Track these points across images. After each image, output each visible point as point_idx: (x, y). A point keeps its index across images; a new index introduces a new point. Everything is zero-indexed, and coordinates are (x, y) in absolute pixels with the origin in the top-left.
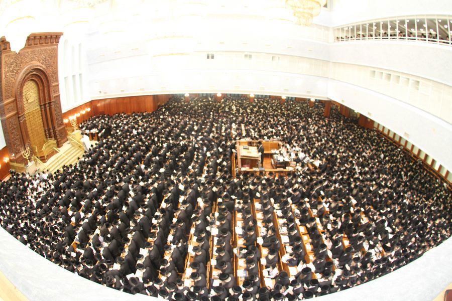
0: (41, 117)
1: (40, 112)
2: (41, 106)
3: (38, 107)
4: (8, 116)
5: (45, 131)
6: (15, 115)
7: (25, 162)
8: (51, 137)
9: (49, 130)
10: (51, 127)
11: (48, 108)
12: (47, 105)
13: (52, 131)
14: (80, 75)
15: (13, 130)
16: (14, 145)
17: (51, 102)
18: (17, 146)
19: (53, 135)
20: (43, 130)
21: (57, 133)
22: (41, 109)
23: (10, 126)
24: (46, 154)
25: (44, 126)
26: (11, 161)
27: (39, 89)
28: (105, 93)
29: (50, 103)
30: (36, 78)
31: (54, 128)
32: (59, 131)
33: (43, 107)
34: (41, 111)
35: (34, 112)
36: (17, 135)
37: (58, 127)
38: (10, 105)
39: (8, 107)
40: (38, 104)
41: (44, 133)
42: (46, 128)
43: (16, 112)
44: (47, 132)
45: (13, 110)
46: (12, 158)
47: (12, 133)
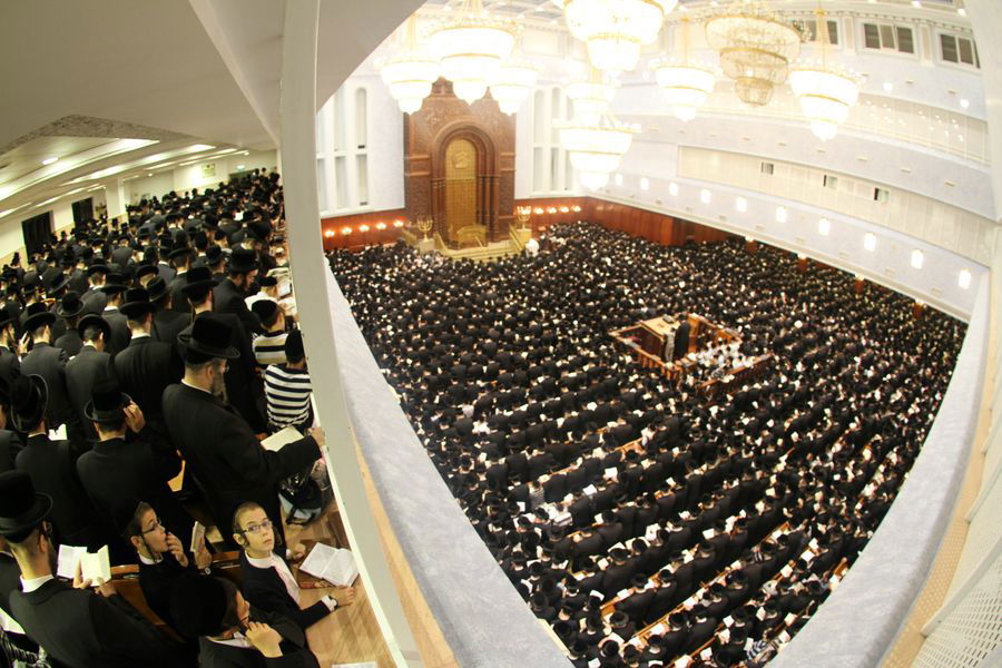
1: (475, 185)
2: (478, 177)
4: (414, 174)
5: (478, 212)
6: (427, 176)
7: (420, 235)
8: (484, 223)
9: (484, 213)
10: (488, 210)
11: (488, 184)
12: (488, 180)
13: (488, 215)
15: (418, 193)
16: (415, 211)
17: (494, 177)
18: (419, 215)
19: (488, 222)
20: (475, 210)
21: (496, 222)
22: (478, 181)
24: (461, 240)
26: (405, 228)
27: (477, 155)
29: (492, 178)
31: (492, 213)
32: (500, 220)
33: (481, 179)
34: (477, 183)
35: (463, 182)
37: (501, 214)
38: (420, 163)
39: (416, 163)
41: (475, 215)
42: (480, 210)
43: (428, 173)
44: (480, 215)
45: (424, 169)
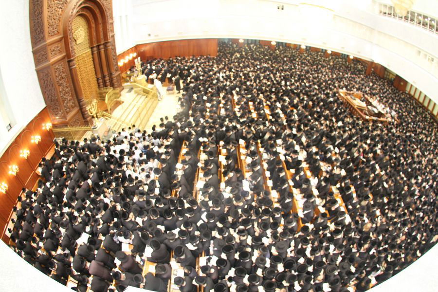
0: (92, 63)
1: (91, 56)
2: (92, 48)
3: (89, 50)
4: (52, 60)
5: (98, 80)
6: (64, 58)
8: (105, 86)
9: (104, 77)
10: (106, 73)
11: (102, 51)
12: (102, 47)
13: (107, 78)
14: (126, 16)
15: (60, 80)
16: (63, 101)
17: (107, 43)
18: (67, 103)
19: (108, 83)
20: (95, 79)
21: (115, 79)
22: (92, 52)
23: (57, 74)
25: (96, 74)
26: (54, 126)
28: (157, 36)
29: (105, 44)
30: (87, 12)
31: (110, 74)
33: (95, 49)
35: (85, 55)
36: (67, 87)
37: (115, 73)
38: (56, 45)
39: (53, 47)
40: (88, 45)
41: (96, 83)
42: (100, 76)
43: (64, 54)
44: (101, 81)
45: (60, 52)
46: (56, 122)
47: (60, 85)
